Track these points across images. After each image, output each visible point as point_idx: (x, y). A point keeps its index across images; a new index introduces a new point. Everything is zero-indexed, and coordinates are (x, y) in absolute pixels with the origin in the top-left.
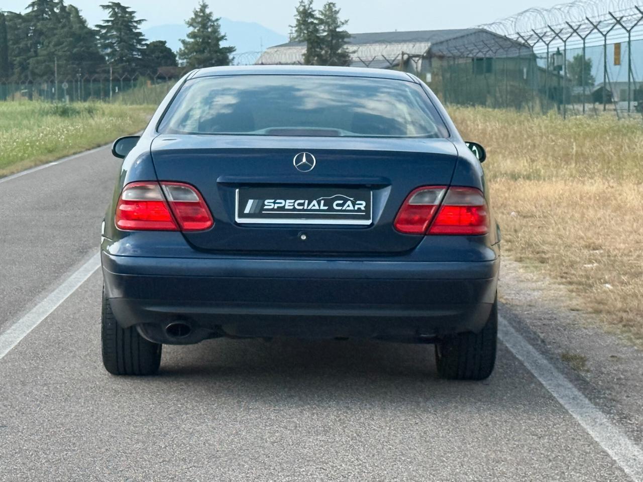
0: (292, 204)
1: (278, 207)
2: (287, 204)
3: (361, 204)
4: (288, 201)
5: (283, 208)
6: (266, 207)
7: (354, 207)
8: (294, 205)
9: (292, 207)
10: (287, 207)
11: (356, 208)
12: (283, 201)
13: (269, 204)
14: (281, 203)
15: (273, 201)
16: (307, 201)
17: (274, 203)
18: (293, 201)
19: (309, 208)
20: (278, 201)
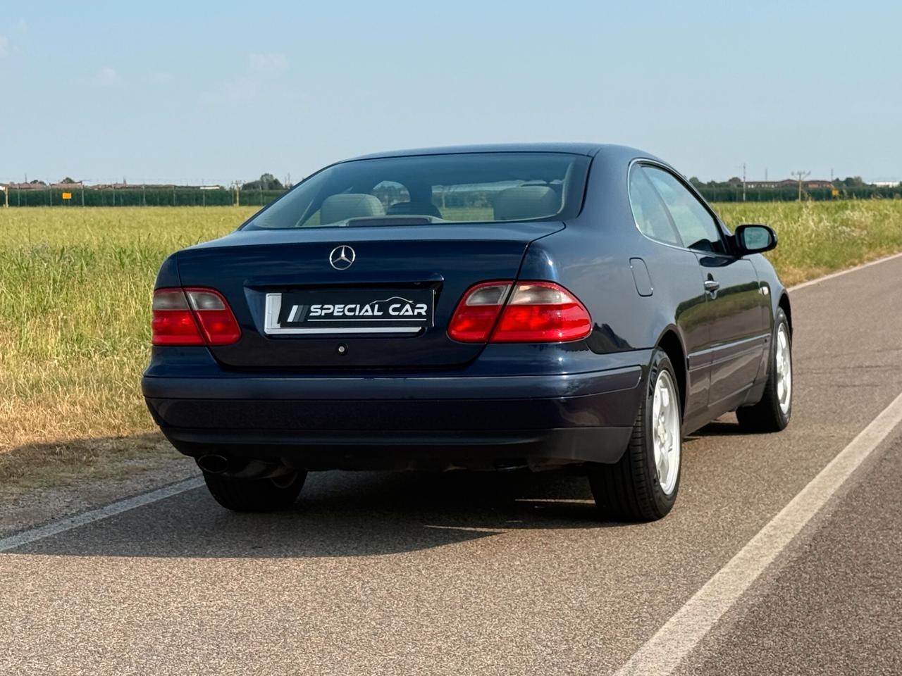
0: (342, 310)
1: (326, 314)
2: (336, 310)
3: (422, 308)
4: (337, 306)
5: (330, 315)
6: (312, 314)
7: (413, 312)
8: (343, 311)
9: (341, 314)
10: (335, 314)
11: (416, 314)
12: (331, 306)
13: (316, 310)
14: (329, 309)
15: (320, 306)
16: (358, 306)
17: (322, 309)
18: (342, 306)
19: (361, 314)
20: (326, 306)
